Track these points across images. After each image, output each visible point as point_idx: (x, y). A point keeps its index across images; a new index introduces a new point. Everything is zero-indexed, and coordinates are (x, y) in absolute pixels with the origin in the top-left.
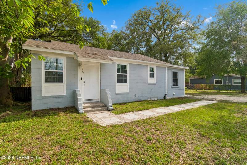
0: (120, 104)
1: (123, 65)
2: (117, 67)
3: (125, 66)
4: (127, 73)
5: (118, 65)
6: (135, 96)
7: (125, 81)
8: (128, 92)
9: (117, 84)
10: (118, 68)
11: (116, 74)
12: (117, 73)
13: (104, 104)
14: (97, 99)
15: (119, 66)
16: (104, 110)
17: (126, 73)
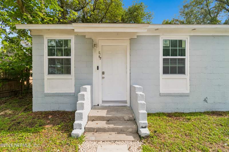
0: (169, 115)
1: (176, 41)
2: (164, 44)
3: (181, 41)
4: (185, 56)
5: (165, 41)
6: (205, 100)
7: (182, 71)
8: (188, 92)
9: (162, 76)
10: (163, 47)
11: (161, 57)
12: (164, 55)
13: (131, 116)
14: (125, 102)
15: (168, 43)
16: (130, 130)
17: (182, 56)
